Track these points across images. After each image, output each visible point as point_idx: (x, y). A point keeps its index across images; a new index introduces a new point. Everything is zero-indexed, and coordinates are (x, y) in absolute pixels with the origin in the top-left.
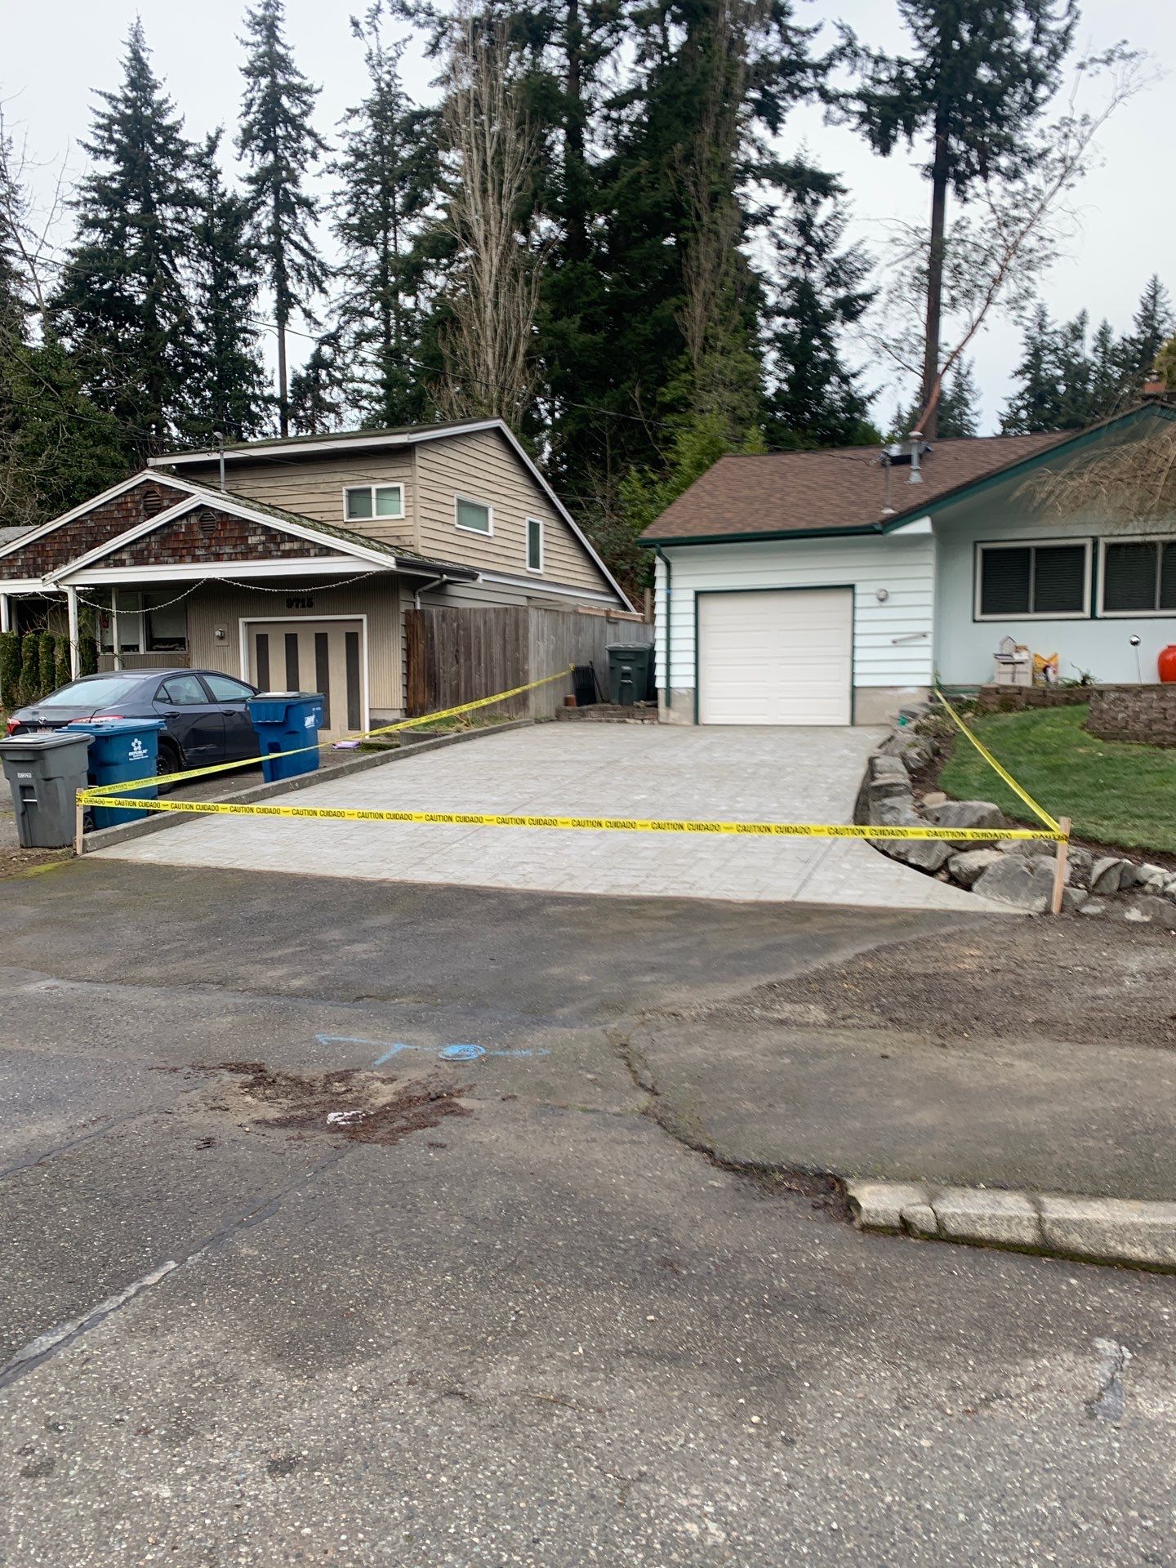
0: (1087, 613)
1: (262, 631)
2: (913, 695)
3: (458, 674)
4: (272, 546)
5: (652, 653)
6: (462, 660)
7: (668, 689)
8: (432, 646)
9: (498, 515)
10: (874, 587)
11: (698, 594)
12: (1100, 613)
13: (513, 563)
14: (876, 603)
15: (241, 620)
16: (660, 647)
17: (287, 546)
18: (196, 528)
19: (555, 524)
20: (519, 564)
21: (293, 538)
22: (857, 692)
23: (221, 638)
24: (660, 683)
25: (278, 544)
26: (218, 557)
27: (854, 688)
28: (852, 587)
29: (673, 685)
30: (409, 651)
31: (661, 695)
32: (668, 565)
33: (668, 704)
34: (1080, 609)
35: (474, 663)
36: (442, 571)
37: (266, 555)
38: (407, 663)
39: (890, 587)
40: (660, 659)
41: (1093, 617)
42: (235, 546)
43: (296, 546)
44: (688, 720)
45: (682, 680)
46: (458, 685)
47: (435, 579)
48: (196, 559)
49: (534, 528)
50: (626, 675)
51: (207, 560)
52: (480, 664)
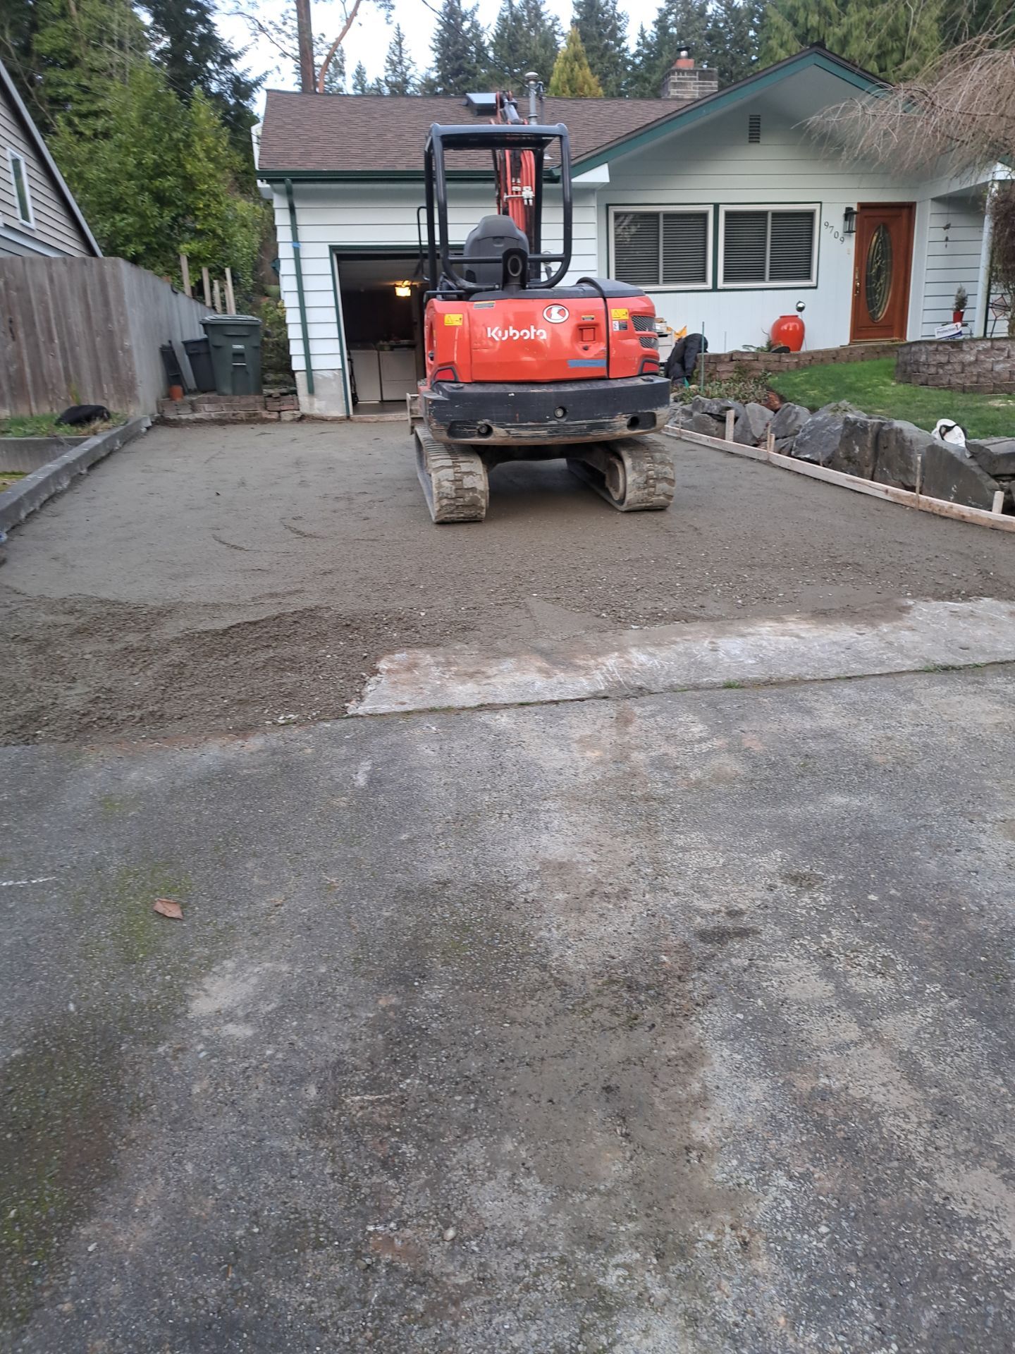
0: (709, 285)
3: (19, 355)
6: (21, 334)
7: (309, 371)
11: (332, 250)
12: (721, 284)
13: (5, 208)
19: (34, 165)
20: (11, 211)
24: (298, 364)
29: (314, 366)
31: (301, 379)
33: (311, 391)
41: (715, 289)
44: (338, 410)
45: (325, 359)
49: (16, 162)
50: (239, 355)
52: (52, 340)
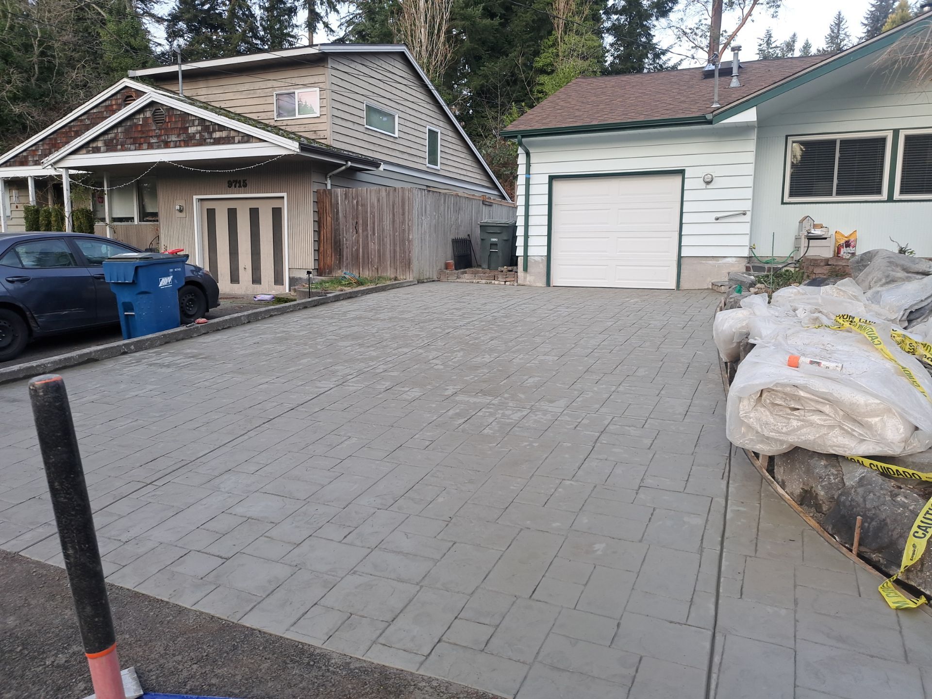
0: (885, 195)
1: (210, 205)
2: (732, 265)
3: (358, 242)
4: (206, 135)
5: (514, 228)
6: (360, 231)
7: (526, 256)
8: (337, 219)
9: (402, 121)
10: (701, 172)
11: (552, 178)
12: (897, 195)
13: (415, 159)
14: (704, 186)
15: (195, 197)
16: (520, 222)
17: (217, 135)
18: (150, 121)
19: (451, 134)
20: (421, 161)
21: (222, 128)
22: (683, 261)
23: (181, 211)
24: (520, 252)
25: (211, 133)
26: (167, 145)
27: (680, 257)
28: (681, 172)
29: (530, 252)
30: (319, 223)
31: (520, 261)
32: (528, 154)
33: (525, 269)
34: (879, 192)
35: (370, 233)
36: (347, 158)
37: (202, 143)
38: (318, 232)
39: (716, 172)
40: (520, 232)
41: (890, 199)
42: (179, 135)
43: (224, 134)
44: (542, 283)
45: (537, 250)
46: (358, 250)
47: (342, 165)
48: (151, 147)
49: (433, 134)
50: (494, 245)
51: (159, 147)
52: (374, 234)
